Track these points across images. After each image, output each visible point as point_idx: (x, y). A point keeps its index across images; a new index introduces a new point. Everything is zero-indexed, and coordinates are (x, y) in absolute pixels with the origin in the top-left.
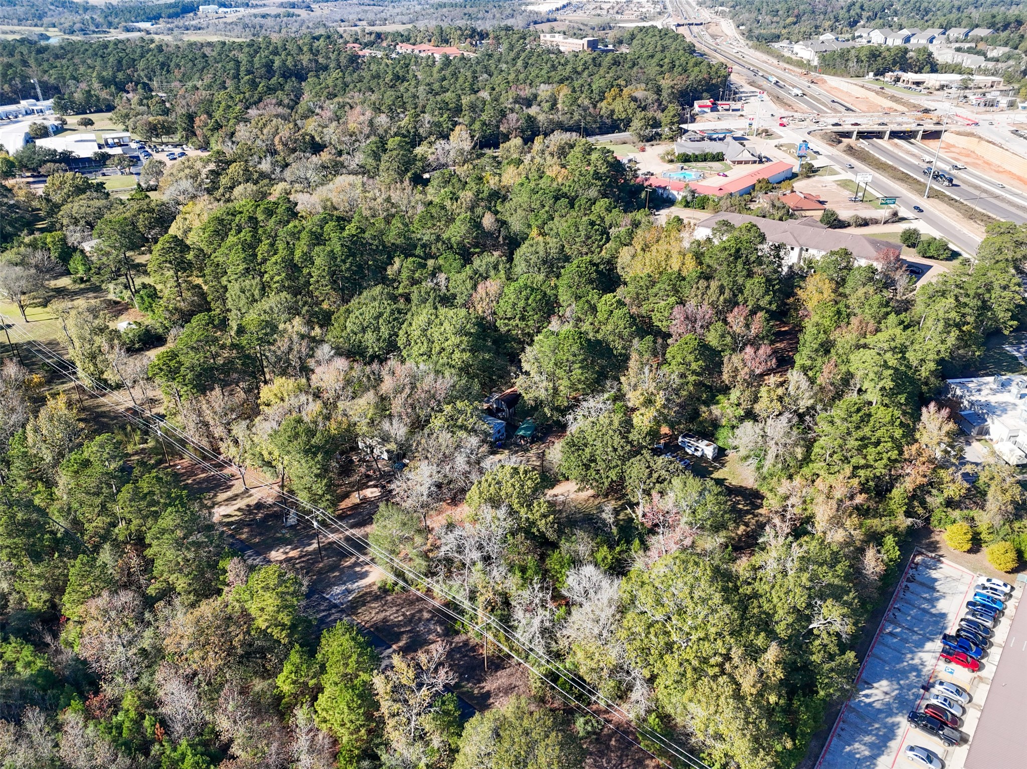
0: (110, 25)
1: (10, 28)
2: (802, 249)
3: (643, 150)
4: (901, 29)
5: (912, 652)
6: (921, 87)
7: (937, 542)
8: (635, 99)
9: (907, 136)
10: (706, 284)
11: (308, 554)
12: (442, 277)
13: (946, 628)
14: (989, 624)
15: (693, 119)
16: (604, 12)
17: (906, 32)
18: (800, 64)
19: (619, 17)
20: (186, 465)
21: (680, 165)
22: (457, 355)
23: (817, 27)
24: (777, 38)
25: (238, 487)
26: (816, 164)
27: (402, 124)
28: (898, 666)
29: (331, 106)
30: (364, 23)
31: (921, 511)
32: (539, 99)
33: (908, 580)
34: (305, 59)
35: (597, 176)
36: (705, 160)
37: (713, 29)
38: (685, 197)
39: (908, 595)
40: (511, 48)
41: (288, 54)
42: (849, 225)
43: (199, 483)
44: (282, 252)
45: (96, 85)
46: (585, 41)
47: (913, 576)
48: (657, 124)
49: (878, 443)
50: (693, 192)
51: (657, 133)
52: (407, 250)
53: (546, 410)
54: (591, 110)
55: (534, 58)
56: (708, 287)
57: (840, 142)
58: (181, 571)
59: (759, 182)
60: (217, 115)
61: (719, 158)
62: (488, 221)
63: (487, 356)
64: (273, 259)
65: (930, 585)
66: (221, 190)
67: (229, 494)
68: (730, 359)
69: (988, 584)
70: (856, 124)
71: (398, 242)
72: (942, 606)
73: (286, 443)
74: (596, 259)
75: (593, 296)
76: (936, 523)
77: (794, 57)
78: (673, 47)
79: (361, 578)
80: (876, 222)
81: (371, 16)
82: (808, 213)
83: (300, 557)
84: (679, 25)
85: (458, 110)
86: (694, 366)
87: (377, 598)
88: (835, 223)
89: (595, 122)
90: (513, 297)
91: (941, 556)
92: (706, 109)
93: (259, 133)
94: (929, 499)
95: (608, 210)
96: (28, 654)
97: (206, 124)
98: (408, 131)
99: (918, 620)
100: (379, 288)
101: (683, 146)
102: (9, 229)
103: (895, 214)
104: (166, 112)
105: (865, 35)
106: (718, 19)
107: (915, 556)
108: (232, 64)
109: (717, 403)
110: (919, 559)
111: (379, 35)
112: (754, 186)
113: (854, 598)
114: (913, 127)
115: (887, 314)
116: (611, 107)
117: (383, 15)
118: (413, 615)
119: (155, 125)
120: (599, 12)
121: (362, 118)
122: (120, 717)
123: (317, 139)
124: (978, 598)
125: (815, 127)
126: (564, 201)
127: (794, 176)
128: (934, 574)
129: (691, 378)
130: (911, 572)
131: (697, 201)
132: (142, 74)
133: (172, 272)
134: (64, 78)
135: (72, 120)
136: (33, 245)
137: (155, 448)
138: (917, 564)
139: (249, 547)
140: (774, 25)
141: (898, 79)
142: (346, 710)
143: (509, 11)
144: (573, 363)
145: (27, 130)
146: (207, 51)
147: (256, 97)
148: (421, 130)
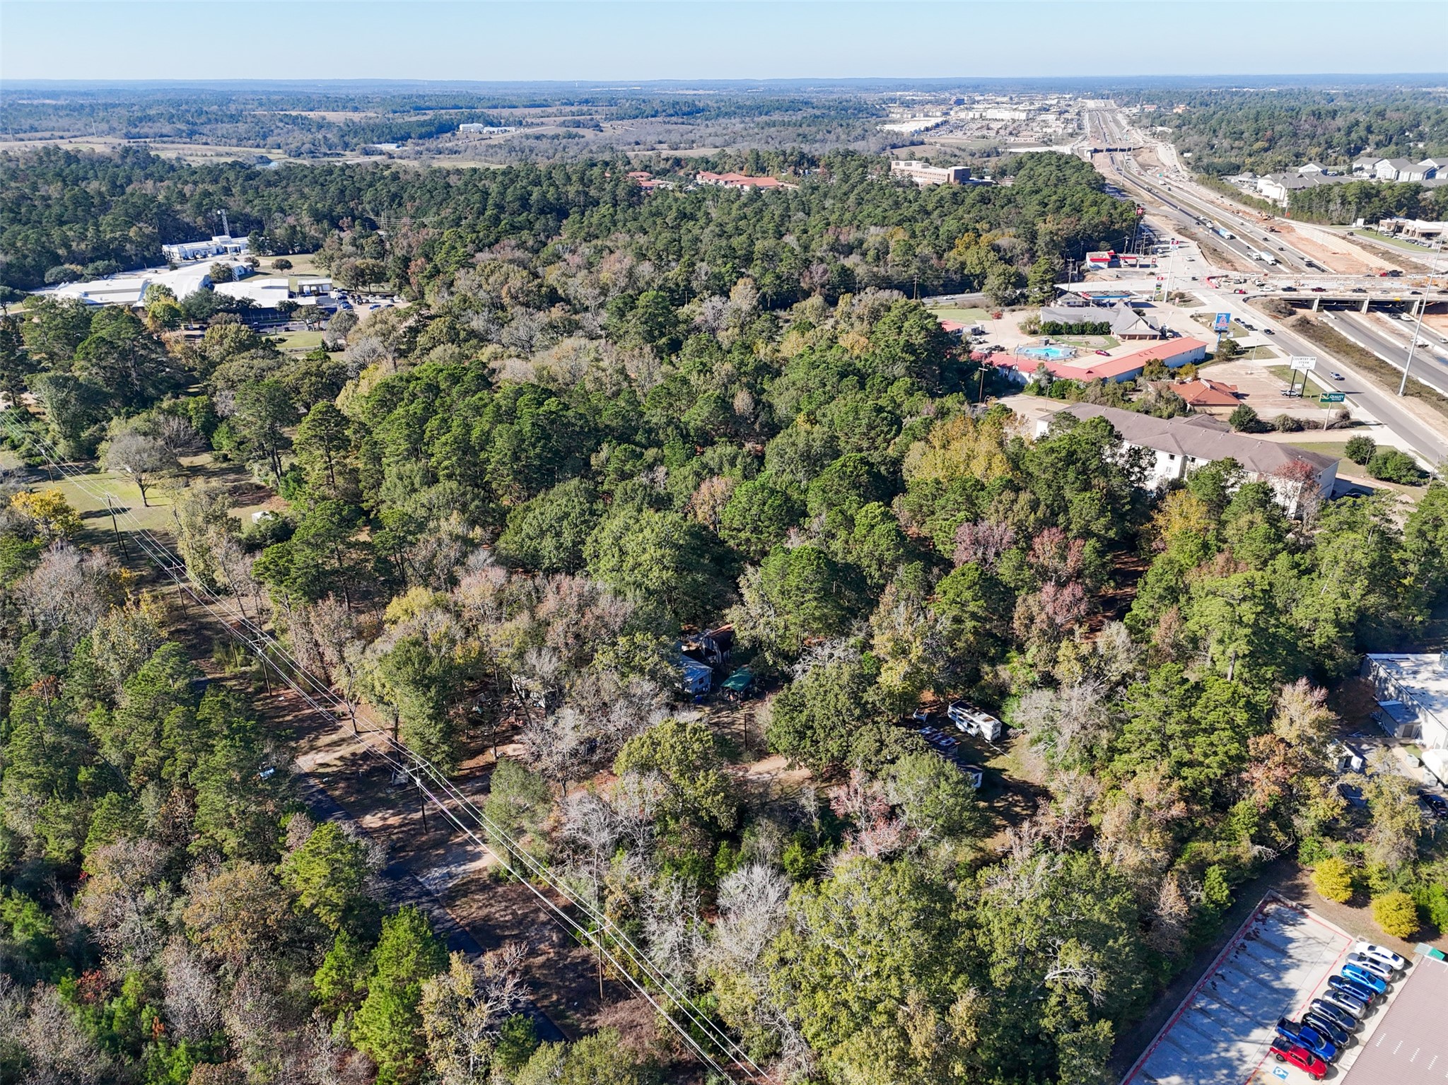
0: (346, 146)
1: (227, 149)
2: (1185, 458)
3: (999, 317)
4: (1424, 159)
5: (1230, 1041)
6: (1433, 241)
7: (1305, 886)
8: (996, 249)
9: (1395, 308)
10: (1012, 496)
11: (413, 822)
12: (661, 470)
13: (1290, 1011)
14: (1356, 1011)
15: (1081, 277)
16: (992, 133)
17: (1430, 163)
18: (1262, 205)
19: (1012, 139)
20: (291, 696)
21: (1044, 338)
22: (655, 573)
23: (1297, 155)
24: (1236, 169)
25: (347, 729)
26: (1243, 342)
27: (671, 275)
28: (1201, 1058)
29: (586, 249)
30: (665, 146)
31: (1281, 837)
32: (865, 246)
33: (1248, 937)
34: (572, 190)
35: (909, 348)
36: (1083, 332)
37: (1145, 157)
38: (1037, 381)
39: (1242, 958)
40: (846, 178)
41: (551, 185)
42: (1273, 429)
43: (302, 720)
44: (456, 430)
45: (306, 219)
46: (951, 171)
47: (1256, 932)
48: (1021, 282)
49: (1211, 730)
50: (1050, 375)
51: (1022, 295)
52: (624, 436)
53: (767, 654)
54: (934, 262)
55: (873, 193)
56: (1014, 501)
57: (1292, 313)
58: (231, 825)
59: (1150, 364)
60: (438, 259)
61: (1102, 329)
62: (742, 401)
63: (700, 578)
64: (443, 439)
65: (1280, 948)
66: (417, 352)
67: (334, 737)
68: (1025, 600)
69: (1369, 954)
70: (1320, 290)
71: (614, 424)
72: (1291, 979)
73: (394, 669)
74: (875, 457)
75: (850, 506)
76: (1306, 858)
77: (1256, 196)
78: (1073, 180)
79: (472, 861)
80: (1315, 426)
81: (675, 137)
82: (1215, 410)
83: (400, 826)
84: (1096, 151)
85: (748, 259)
86: (972, 607)
87: (484, 888)
88: (1251, 424)
89: (938, 277)
90: (744, 500)
91: (1307, 907)
92: (1101, 264)
93: (483, 282)
94: (1297, 822)
95: (910, 393)
96: (29, 913)
97: (423, 270)
98: (677, 285)
99: (1249, 995)
100: (576, 481)
101: (1058, 312)
102: (151, 391)
103: (1346, 416)
104: (382, 254)
105: (1367, 167)
106: (1153, 142)
107: (1266, 903)
108: (477, 197)
109: (1008, 662)
110: (1271, 908)
111: (678, 162)
112: (1142, 368)
113: (1125, 946)
114: (1407, 296)
115: (1278, 552)
116: (961, 259)
117: (691, 137)
118: (525, 915)
119: (363, 271)
120: (985, 132)
121: (618, 265)
122: (116, 1005)
123: (560, 292)
124: (1348, 972)
125: (1258, 292)
126: (852, 380)
127: (1208, 357)
128: (1290, 932)
129: (969, 624)
130: (1254, 925)
131: (1053, 387)
132: (368, 207)
133: (322, 452)
134: (270, 210)
135: (266, 262)
136: (172, 412)
137: (258, 672)
138: (1267, 915)
139: (339, 808)
140: (1234, 152)
141: (1399, 229)
142: (388, 1025)
143: (859, 131)
144: (806, 591)
145: (208, 272)
146: (453, 180)
147: (492, 237)
148: (694, 284)
